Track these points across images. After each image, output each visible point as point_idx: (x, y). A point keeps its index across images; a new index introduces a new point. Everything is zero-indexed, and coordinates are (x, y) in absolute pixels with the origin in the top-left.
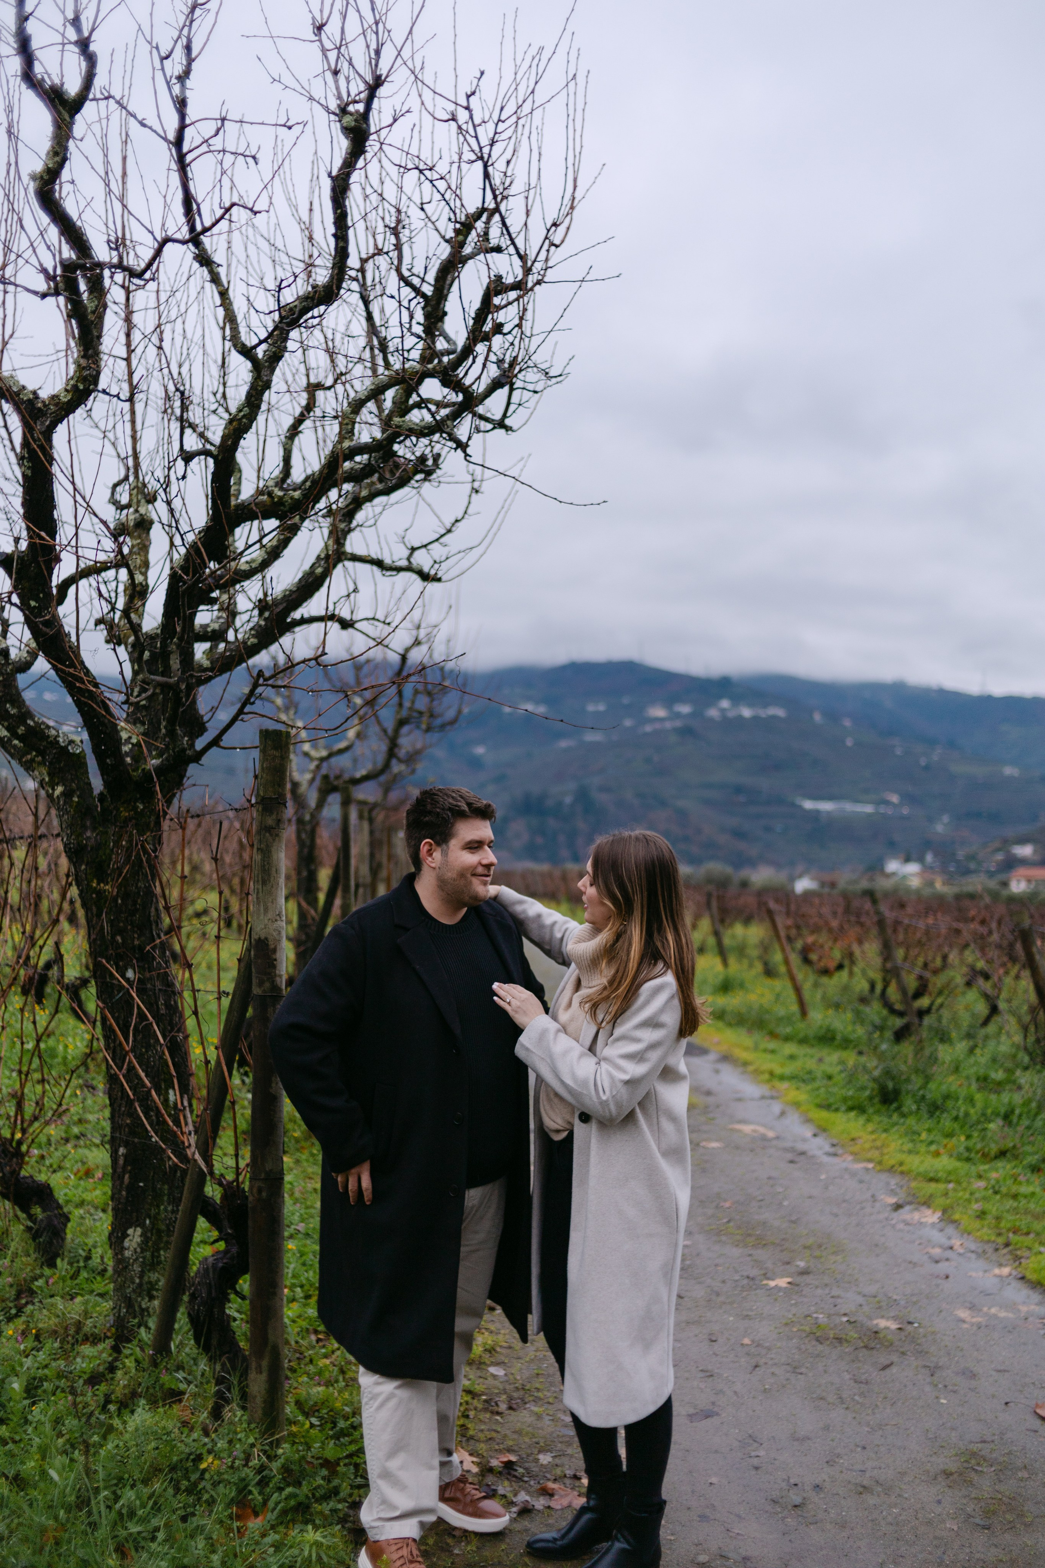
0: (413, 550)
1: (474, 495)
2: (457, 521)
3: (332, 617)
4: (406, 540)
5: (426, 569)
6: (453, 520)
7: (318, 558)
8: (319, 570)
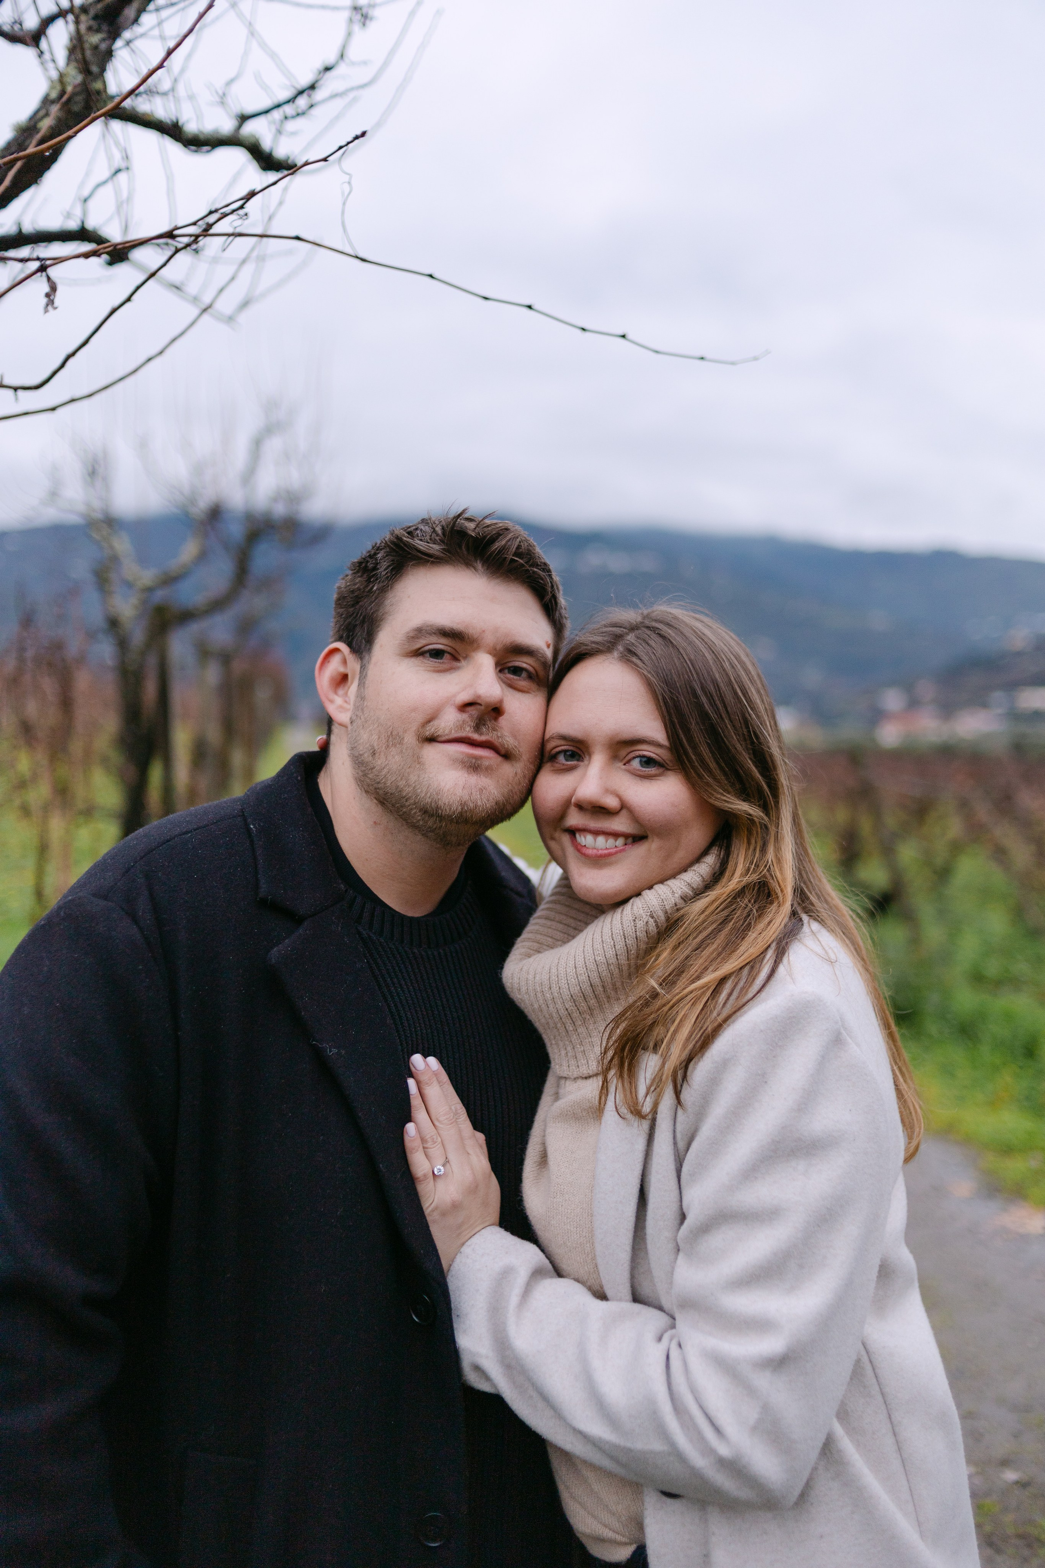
0: (244, 118)
1: (356, 28)
2: (327, 69)
3: (82, 234)
4: (229, 100)
5: (266, 144)
6: (319, 65)
7: (46, 101)
8: (46, 124)
